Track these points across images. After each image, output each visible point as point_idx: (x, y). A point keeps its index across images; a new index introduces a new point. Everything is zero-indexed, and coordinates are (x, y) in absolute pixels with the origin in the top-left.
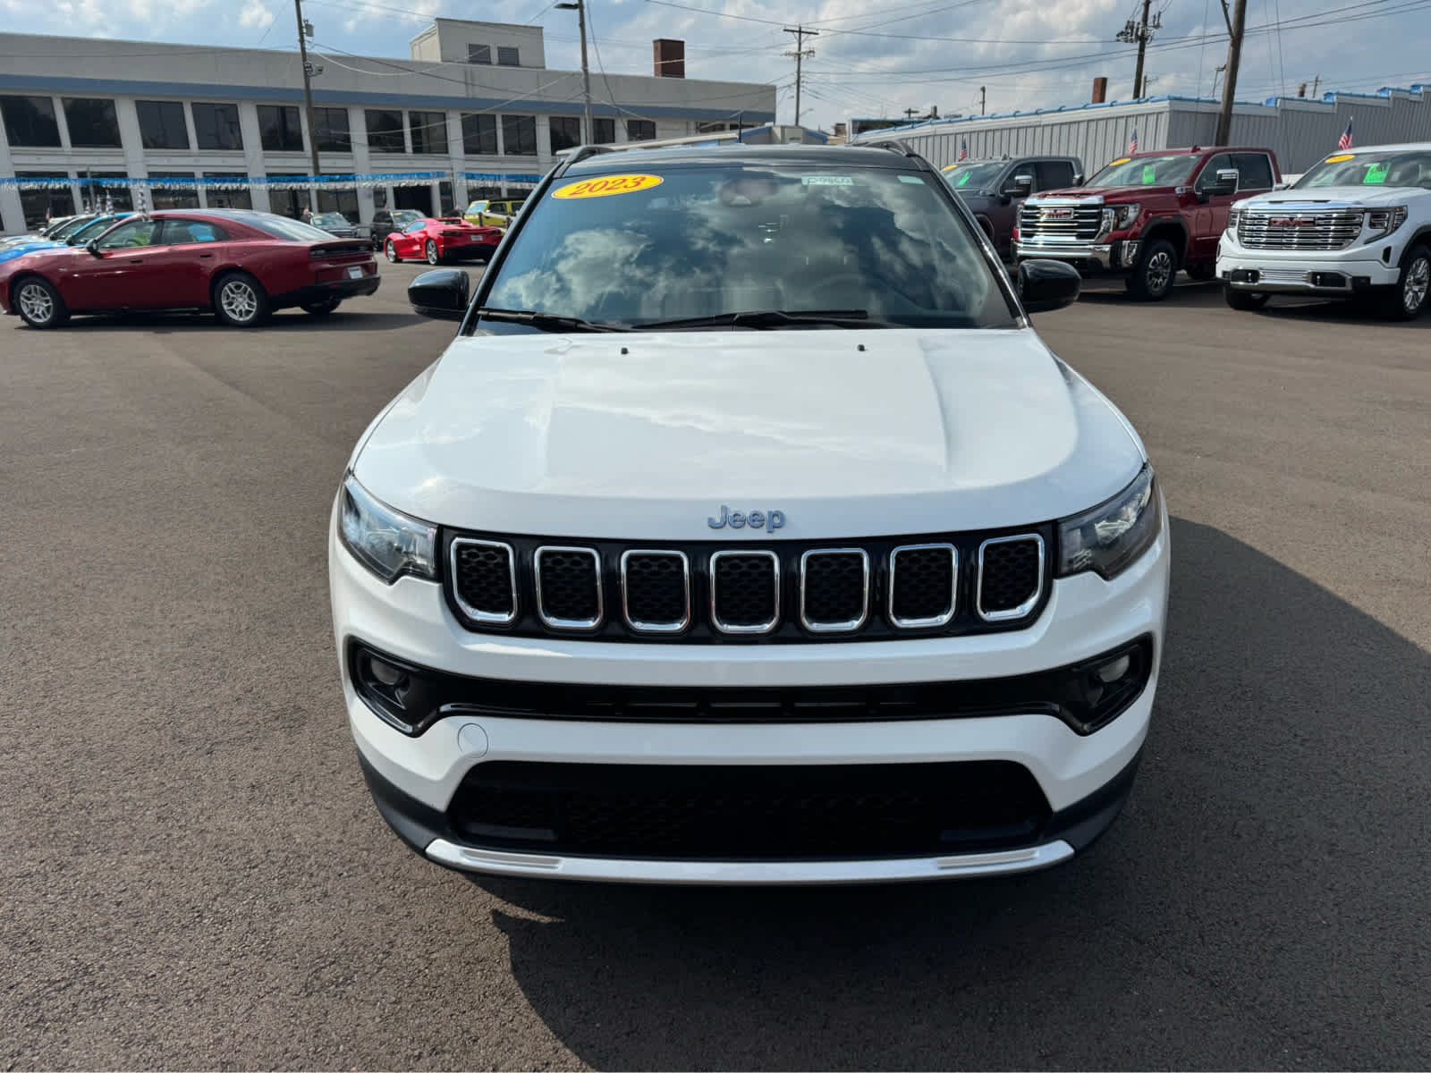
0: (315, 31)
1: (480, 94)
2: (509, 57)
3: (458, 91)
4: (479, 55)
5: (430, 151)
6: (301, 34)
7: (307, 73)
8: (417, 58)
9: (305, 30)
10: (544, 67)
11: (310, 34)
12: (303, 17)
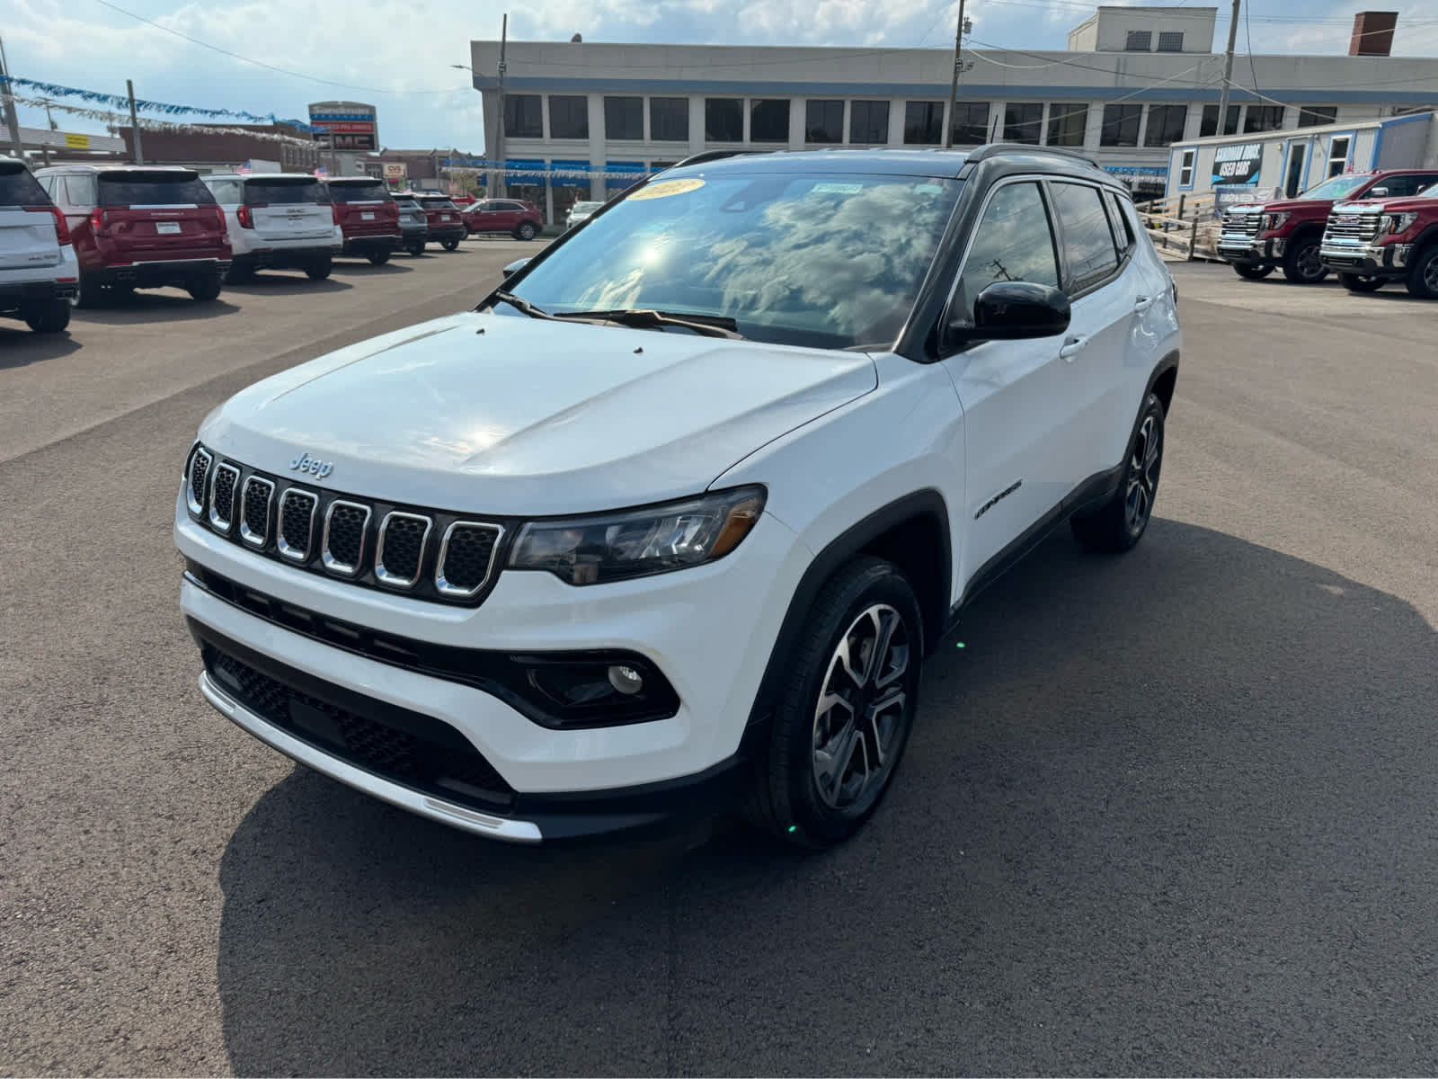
0: (973, 29)
1: (1129, 82)
2: (1172, 43)
3: (1106, 81)
4: (1138, 42)
5: (1065, 143)
6: (960, 31)
7: (957, 69)
8: (1072, 49)
9: (963, 28)
10: (1210, 52)
11: (968, 31)
12: (965, 15)
